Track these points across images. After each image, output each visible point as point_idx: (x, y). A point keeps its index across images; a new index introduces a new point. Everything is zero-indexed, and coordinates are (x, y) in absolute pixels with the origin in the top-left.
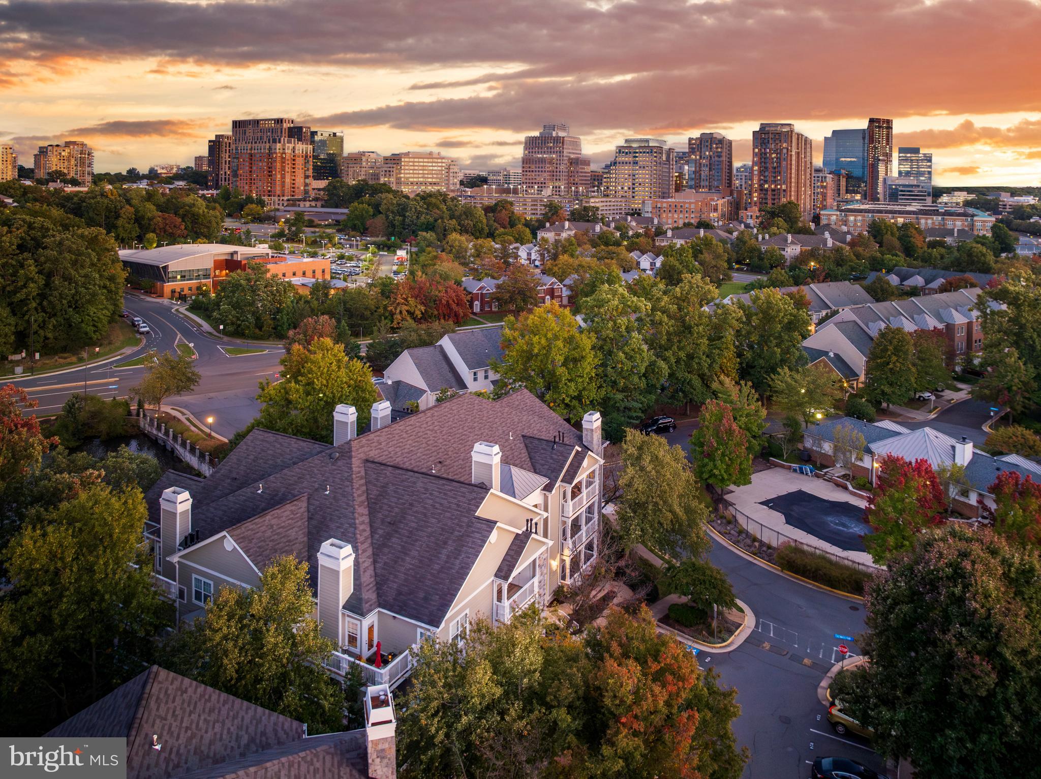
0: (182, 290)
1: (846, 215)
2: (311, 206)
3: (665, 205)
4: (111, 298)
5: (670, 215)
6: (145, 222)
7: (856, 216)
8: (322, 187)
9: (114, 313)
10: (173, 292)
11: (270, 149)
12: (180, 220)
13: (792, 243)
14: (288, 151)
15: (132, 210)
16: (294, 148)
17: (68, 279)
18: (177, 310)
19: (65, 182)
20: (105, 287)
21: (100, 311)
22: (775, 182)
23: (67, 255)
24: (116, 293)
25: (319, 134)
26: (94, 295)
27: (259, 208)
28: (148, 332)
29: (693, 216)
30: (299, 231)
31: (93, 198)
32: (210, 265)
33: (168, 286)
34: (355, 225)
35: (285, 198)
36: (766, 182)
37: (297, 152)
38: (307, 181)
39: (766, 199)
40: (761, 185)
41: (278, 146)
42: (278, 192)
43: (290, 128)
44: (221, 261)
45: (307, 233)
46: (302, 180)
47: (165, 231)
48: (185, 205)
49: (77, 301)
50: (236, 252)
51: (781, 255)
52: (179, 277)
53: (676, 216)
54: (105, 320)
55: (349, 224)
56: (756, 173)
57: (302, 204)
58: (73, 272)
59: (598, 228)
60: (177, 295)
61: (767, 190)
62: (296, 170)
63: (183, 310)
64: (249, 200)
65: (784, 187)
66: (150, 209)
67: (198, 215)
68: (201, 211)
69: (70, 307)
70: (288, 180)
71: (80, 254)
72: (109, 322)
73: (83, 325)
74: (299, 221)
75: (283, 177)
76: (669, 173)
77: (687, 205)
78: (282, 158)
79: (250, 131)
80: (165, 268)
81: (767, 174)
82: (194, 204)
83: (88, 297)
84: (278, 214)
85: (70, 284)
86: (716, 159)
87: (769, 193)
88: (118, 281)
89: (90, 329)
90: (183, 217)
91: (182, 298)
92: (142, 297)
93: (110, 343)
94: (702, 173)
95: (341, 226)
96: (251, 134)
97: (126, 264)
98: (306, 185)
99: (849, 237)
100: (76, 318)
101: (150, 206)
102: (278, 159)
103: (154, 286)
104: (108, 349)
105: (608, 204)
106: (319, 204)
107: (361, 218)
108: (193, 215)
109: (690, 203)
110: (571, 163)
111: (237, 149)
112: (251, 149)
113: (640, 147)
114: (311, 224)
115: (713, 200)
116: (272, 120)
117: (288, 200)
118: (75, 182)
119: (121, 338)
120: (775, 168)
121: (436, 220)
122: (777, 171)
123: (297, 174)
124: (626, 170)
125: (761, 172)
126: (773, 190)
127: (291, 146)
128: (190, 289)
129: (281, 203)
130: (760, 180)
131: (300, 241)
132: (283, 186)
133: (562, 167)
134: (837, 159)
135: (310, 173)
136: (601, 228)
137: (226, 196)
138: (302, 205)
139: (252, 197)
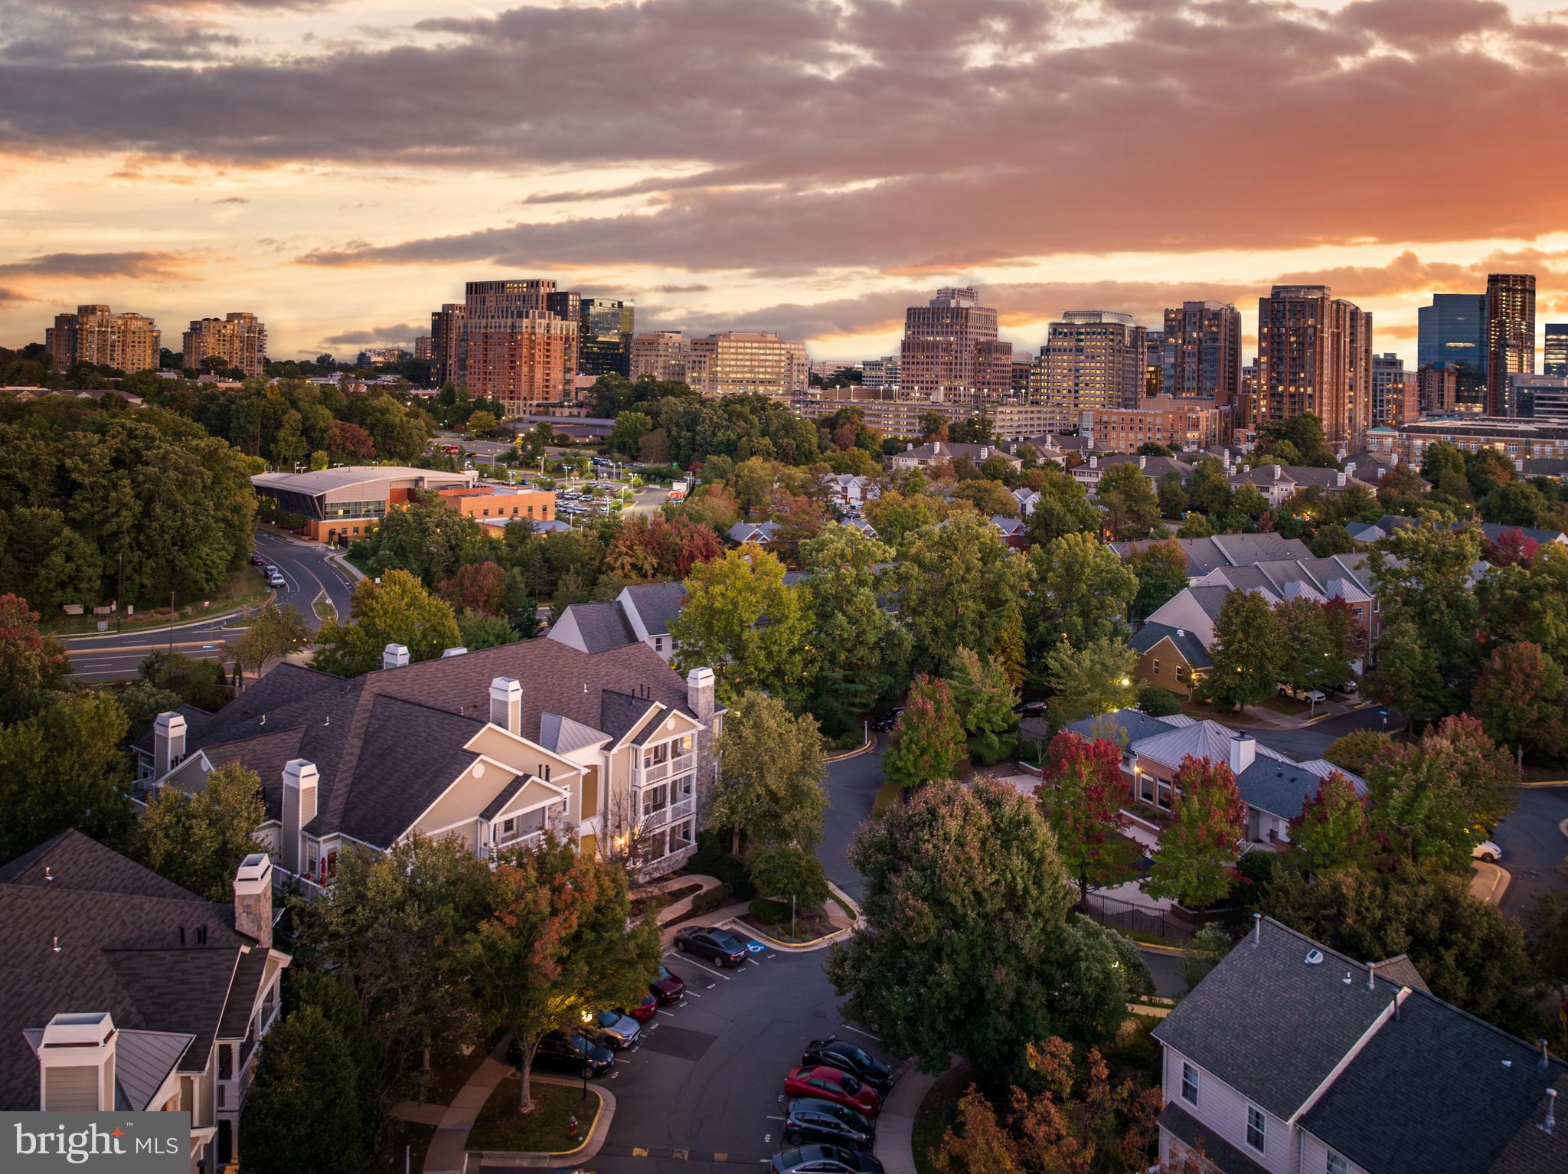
0: (345, 531)
1: (1409, 438)
2: (571, 415)
3: (1114, 418)
4: (234, 536)
5: (1122, 434)
6: (316, 434)
7: (1424, 439)
8: (588, 386)
9: (236, 557)
10: (332, 533)
11: (513, 326)
12: (367, 432)
13: (1282, 479)
14: (540, 331)
15: (299, 416)
16: (548, 325)
17: (172, 505)
18: (331, 559)
19: (224, 374)
20: (225, 520)
21: (215, 553)
22: (1293, 382)
23: (171, 473)
24: (241, 530)
25: (597, 303)
26: (205, 529)
27: (492, 417)
28: (282, 586)
29: (1159, 436)
30: (537, 451)
31: (247, 398)
32: (384, 496)
33: (325, 525)
34: (624, 444)
35: (535, 402)
36: (1280, 382)
37: (552, 331)
38: (568, 376)
39: (1280, 409)
40: (1272, 388)
41: (525, 322)
42: (524, 394)
43: (550, 295)
44: (401, 491)
45: (551, 453)
46: (560, 375)
47: (344, 449)
48: (375, 410)
49: (183, 537)
50: (422, 479)
51: (1260, 498)
52: (341, 512)
53: (1132, 435)
54: (222, 566)
55: (616, 443)
56: (1264, 367)
57: (558, 411)
58: (178, 497)
59: (984, 453)
60: (336, 538)
61: (1281, 395)
62: (552, 359)
63: (339, 558)
64: (481, 404)
65: (1309, 390)
66: (325, 416)
67: (393, 426)
68: (398, 420)
69: (174, 544)
70: (539, 375)
71: (190, 473)
72: (229, 569)
73: (191, 570)
74: (543, 436)
75: (532, 369)
76: (1136, 366)
77: (1149, 419)
78: (531, 341)
79: (491, 297)
80: (321, 499)
81: (1281, 368)
82: (388, 410)
83: (197, 531)
84: (519, 425)
85: (175, 513)
86: (1209, 344)
87: (1286, 400)
88: (245, 511)
89: (201, 576)
90: (372, 428)
91: (343, 542)
92: (290, 539)
93: (228, 598)
94: (1186, 366)
95: (605, 447)
96: (493, 304)
97: (260, 490)
98: (567, 382)
99: (1381, 471)
100: (182, 560)
101: (324, 411)
102: (525, 342)
103: (305, 525)
104: (221, 605)
105: (1029, 416)
106: (584, 411)
107: (634, 432)
108: (387, 425)
109: (1156, 415)
110: (979, 351)
111: (465, 327)
112: (486, 327)
113: (1087, 325)
114: (563, 442)
115: (1193, 411)
116: (523, 282)
117: (538, 405)
118: (237, 375)
119: (245, 591)
120: (1295, 359)
121: (740, 437)
122: (1298, 363)
123: (552, 365)
124: (1064, 361)
125: (1272, 366)
126: (1292, 396)
127: (544, 322)
128: (356, 530)
129: (528, 409)
130: (1269, 379)
131: (538, 467)
132: (532, 384)
133: (966, 356)
134: (1442, 345)
135: (573, 364)
136: (990, 453)
137: (448, 397)
138: (558, 414)
139: (485, 400)
